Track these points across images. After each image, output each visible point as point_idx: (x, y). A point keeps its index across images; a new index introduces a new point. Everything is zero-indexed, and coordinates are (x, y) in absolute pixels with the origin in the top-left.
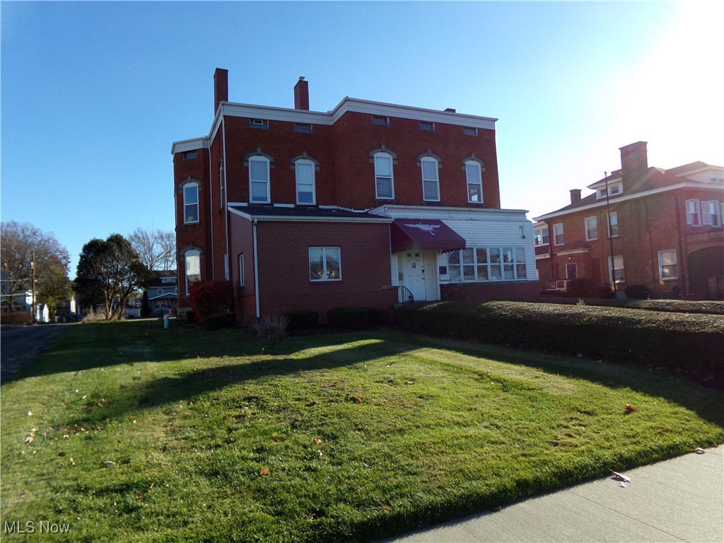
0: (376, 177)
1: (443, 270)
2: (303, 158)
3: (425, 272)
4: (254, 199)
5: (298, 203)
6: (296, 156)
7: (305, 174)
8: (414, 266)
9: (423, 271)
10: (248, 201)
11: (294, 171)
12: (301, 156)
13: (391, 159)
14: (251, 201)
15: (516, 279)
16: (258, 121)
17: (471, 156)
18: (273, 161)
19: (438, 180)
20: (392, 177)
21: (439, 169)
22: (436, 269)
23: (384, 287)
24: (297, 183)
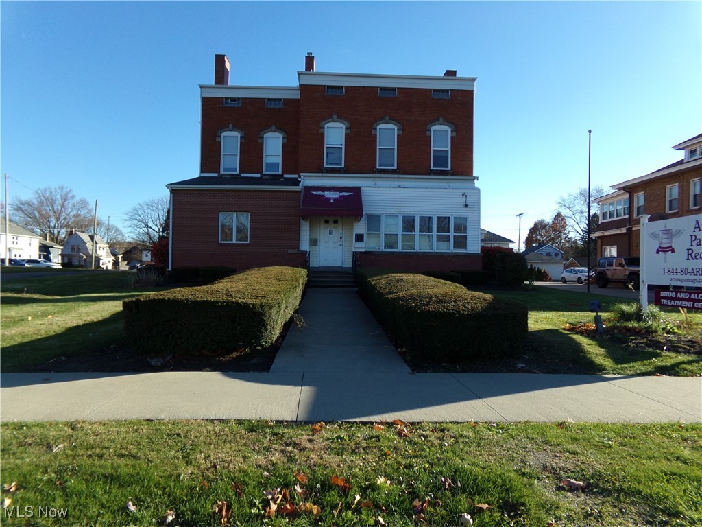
0: (325, 146)
1: (360, 238)
2: (272, 132)
3: (343, 239)
4: (225, 170)
5: (264, 173)
6: (265, 130)
7: (273, 146)
8: (331, 233)
9: (341, 238)
10: (218, 172)
11: (263, 143)
12: (269, 130)
13: (344, 128)
14: (222, 172)
15: (452, 250)
16: (233, 100)
17: (438, 120)
18: (243, 135)
19: (396, 147)
20: (343, 147)
21: (398, 135)
22: (352, 236)
23: (290, 251)
24: (264, 154)
